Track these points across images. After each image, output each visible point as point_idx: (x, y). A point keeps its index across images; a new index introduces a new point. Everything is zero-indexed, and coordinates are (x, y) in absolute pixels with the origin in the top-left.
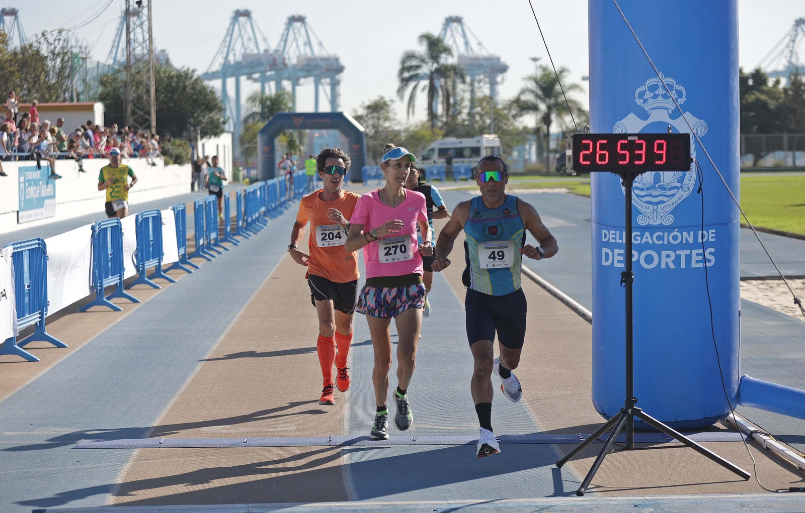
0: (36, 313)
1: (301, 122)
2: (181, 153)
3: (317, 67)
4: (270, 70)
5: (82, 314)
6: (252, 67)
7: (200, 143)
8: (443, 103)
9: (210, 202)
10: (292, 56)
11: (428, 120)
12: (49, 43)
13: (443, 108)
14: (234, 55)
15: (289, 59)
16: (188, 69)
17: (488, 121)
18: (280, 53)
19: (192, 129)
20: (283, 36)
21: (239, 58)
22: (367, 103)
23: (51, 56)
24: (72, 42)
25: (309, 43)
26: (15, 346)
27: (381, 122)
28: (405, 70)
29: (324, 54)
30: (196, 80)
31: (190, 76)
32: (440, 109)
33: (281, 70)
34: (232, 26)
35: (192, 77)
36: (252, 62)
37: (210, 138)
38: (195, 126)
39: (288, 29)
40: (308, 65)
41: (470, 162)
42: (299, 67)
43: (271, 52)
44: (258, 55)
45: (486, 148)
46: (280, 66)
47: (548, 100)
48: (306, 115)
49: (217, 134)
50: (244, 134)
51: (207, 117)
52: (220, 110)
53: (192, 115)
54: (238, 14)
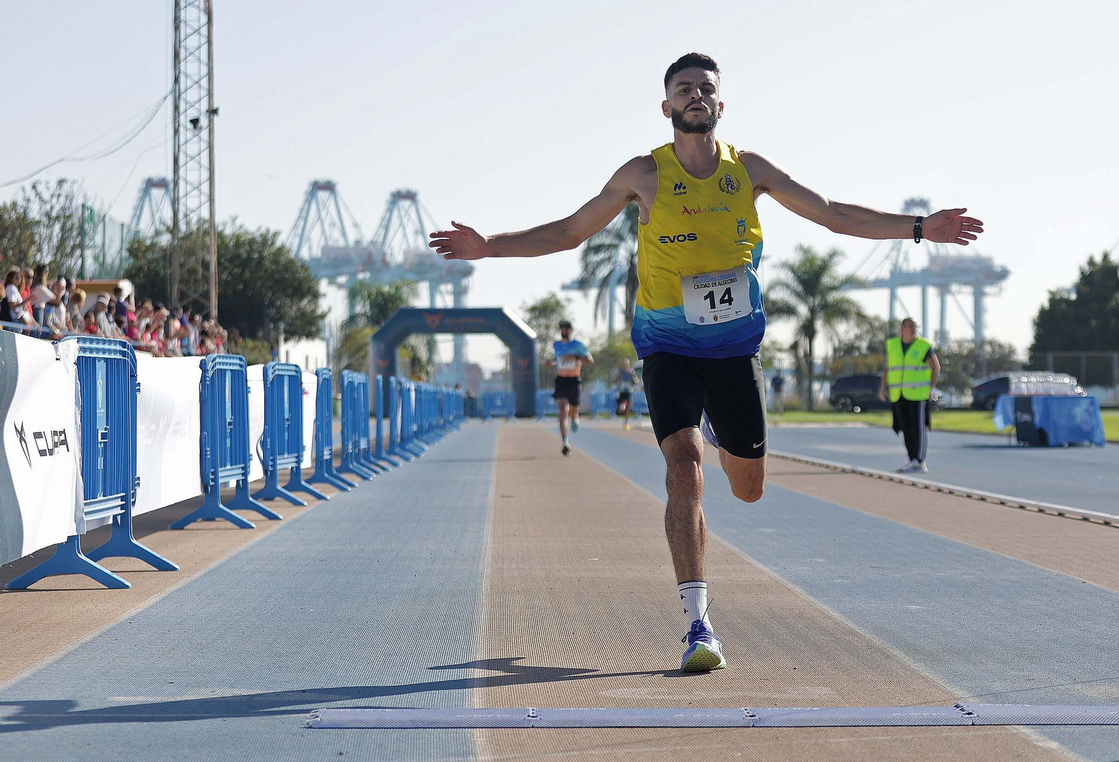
0: (116, 496)
1: (437, 322)
3: (433, 267)
4: (364, 271)
5: (178, 532)
6: (335, 266)
7: (283, 349)
10: (396, 250)
12: (43, 200)
14: (310, 248)
15: (391, 255)
16: (268, 231)
18: (379, 245)
19: (272, 326)
20: (382, 221)
21: (317, 252)
22: (531, 302)
23: (45, 220)
24: (78, 201)
26: (79, 555)
28: (591, 251)
30: (279, 249)
31: (270, 242)
33: (380, 271)
34: (306, 205)
35: (272, 243)
36: (336, 258)
37: (299, 339)
38: (276, 321)
39: (390, 211)
40: (420, 264)
42: (407, 266)
43: (365, 244)
44: (346, 248)
46: (379, 265)
47: (811, 300)
48: (445, 312)
49: (310, 335)
50: (342, 346)
51: (295, 308)
52: (316, 296)
53: (272, 304)
54: (317, 187)
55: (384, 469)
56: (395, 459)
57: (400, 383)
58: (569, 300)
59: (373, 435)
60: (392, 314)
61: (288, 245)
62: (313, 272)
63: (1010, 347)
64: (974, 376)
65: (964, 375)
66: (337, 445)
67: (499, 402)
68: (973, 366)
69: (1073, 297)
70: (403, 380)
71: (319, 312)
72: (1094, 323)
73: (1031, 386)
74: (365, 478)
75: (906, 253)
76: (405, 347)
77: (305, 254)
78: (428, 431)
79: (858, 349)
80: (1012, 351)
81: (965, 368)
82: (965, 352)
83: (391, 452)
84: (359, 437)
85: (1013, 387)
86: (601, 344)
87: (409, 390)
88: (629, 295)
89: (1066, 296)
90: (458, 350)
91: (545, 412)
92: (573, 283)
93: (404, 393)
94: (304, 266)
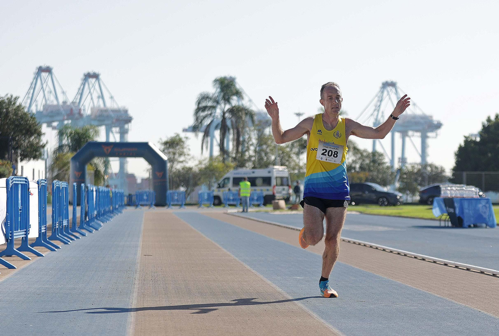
1: (110, 150)
2: (4, 171)
3: (108, 117)
4: (67, 119)
6: (51, 116)
7: (20, 164)
8: (233, 140)
9: (63, 188)
10: (86, 108)
11: (220, 155)
13: (233, 145)
14: (37, 106)
15: (84, 110)
17: (273, 158)
18: (76, 104)
19: (13, 151)
20: (79, 90)
21: (40, 108)
22: (164, 139)
25: (102, 97)
27: (177, 156)
28: (200, 110)
29: (115, 107)
30: (18, 107)
31: (13, 103)
32: (230, 146)
33: (77, 119)
34: (35, 80)
35: (14, 104)
36: (52, 112)
37: (29, 160)
38: (16, 149)
39: (84, 84)
40: (100, 116)
41: (261, 190)
42: (93, 117)
43: (68, 103)
44: (58, 105)
45: (276, 178)
46: (77, 116)
48: (115, 144)
49: (35, 157)
50: (54, 163)
51: (27, 141)
52: (40, 134)
53: (13, 139)
54: (41, 70)
55: (77, 238)
56: (84, 231)
57: (87, 187)
58: (187, 138)
59: (71, 216)
60: (84, 145)
61: (23, 105)
62: (37, 121)
63: (442, 168)
64: (420, 185)
65: (415, 183)
66: (49, 222)
67: (145, 197)
68: (420, 179)
69: (478, 139)
70: (89, 185)
71: (41, 143)
72: (490, 155)
73: (453, 192)
74: (65, 243)
75: (383, 112)
76: (91, 164)
77: (34, 109)
78: (103, 215)
79: (354, 168)
80: (443, 171)
81: (416, 180)
82: (416, 171)
83: (81, 227)
84: (62, 219)
85: (442, 192)
86: (205, 164)
87: (92, 191)
88: (221, 135)
89: (474, 139)
90: (122, 166)
91: (172, 203)
92: (189, 127)
93: (89, 193)
94: (33, 117)
